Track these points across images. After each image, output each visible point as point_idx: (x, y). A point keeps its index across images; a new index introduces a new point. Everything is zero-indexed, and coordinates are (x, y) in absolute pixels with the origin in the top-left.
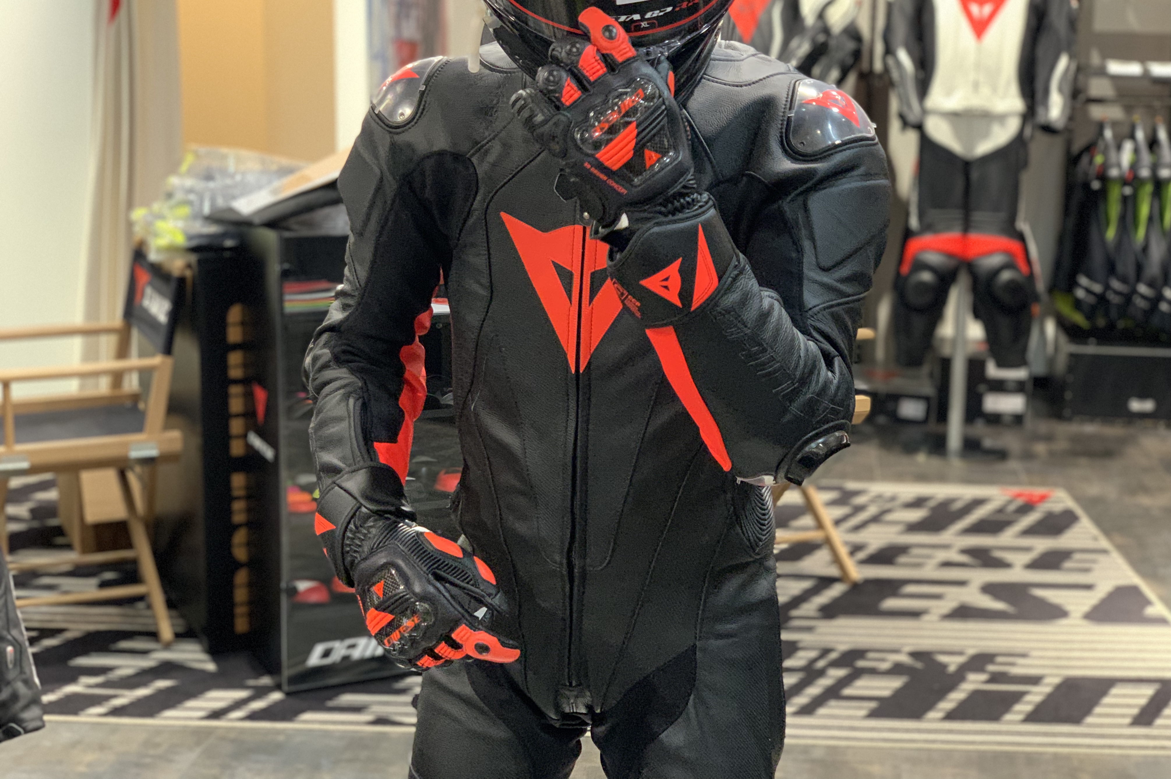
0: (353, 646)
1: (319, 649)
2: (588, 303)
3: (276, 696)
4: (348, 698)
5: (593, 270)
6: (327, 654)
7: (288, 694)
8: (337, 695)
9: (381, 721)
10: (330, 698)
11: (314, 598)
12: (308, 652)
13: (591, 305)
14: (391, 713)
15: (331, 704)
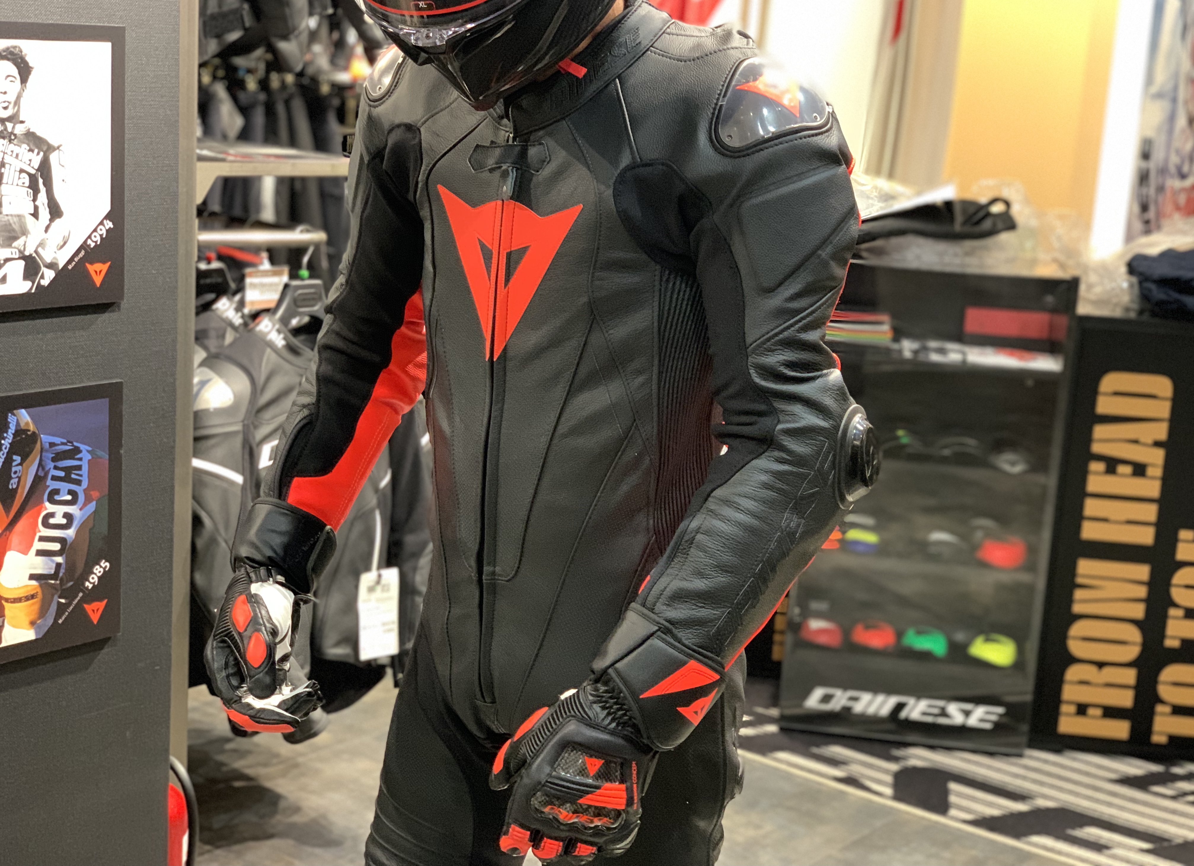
0: (855, 699)
1: (818, 693)
2: (503, 285)
3: (772, 728)
4: (837, 750)
5: (509, 251)
6: (826, 699)
7: (782, 729)
8: (827, 744)
9: (851, 781)
10: (818, 746)
11: (823, 640)
12: (807, 693)
13: (507, 288)
14: (863, 776)
15: (815, 750)
